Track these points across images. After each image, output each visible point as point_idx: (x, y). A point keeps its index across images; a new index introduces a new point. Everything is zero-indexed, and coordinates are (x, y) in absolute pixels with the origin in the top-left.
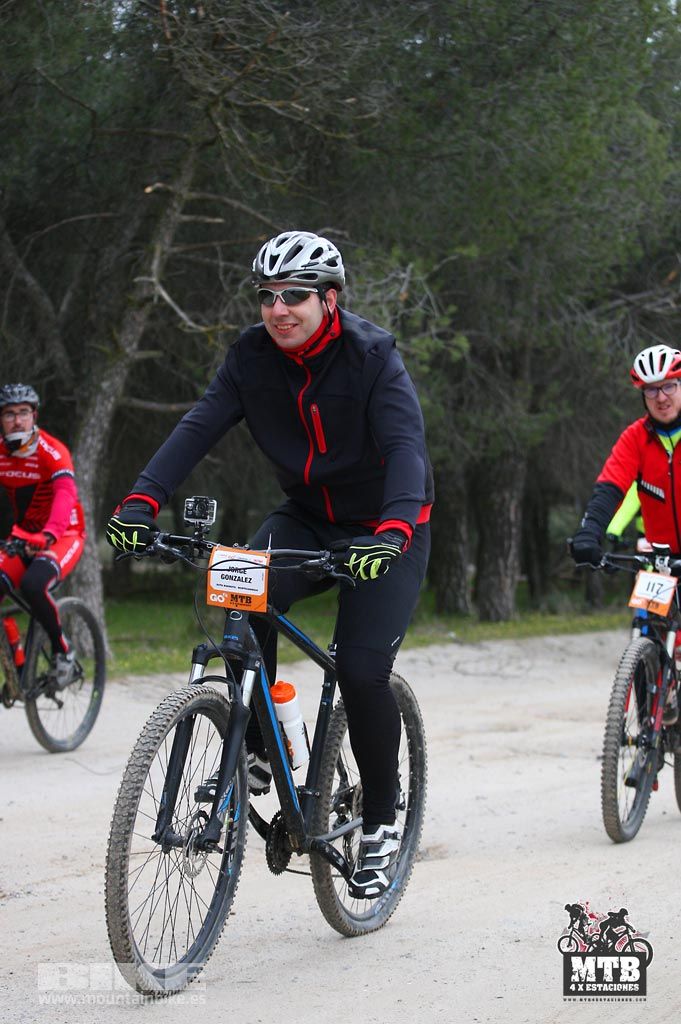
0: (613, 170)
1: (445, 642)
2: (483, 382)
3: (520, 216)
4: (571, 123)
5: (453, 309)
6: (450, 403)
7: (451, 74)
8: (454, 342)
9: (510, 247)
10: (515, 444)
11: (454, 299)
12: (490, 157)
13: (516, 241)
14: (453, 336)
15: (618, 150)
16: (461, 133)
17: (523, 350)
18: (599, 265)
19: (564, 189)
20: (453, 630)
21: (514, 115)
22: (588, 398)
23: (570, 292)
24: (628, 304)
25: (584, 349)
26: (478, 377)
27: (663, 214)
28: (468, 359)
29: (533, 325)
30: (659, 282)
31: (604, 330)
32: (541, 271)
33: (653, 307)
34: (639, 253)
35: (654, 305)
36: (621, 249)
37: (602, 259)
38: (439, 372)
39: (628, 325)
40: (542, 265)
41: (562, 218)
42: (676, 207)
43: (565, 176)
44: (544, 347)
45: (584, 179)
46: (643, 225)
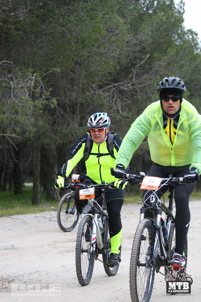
0: (108, 38)
1: (50, 210)
2: (62, 116)
3: (75, 55)
4: (93, 21)
5: (51, 89)
6: (51, 123)
7: (49, 4)
8: (51, 101)
9: (71, 66)
10: (74, 138)
11: (51, 86)
12: (63, 34)
13: (73, 65)
14: (51, 99)
15: (110, 31)
16: (52, 25)
17: (77, 103)
18: (103, 72)
19: (91, 45)
20: (53, 206)
21: (72, 18)
23: (93, 83)
24: (115, 87)
25: (99, 103)
26: (61, 114)
27: (126, 54)
28: (57, 107)
29: (80, 95)
30: (126, 79)
31: (106, 96)
32: (83, 75)
33: (124, 88)
34: (118, 68)
35: (124, 87)
36: (112, 66)
37: (105, 70)
38: (46, 112)
39: (115, 94)
40: (83, 73)
41: (90, 56)
42: (131, 51)
43: (91, 40)
44: (84, 103)
45: (98, 41)
46: (119, 58)
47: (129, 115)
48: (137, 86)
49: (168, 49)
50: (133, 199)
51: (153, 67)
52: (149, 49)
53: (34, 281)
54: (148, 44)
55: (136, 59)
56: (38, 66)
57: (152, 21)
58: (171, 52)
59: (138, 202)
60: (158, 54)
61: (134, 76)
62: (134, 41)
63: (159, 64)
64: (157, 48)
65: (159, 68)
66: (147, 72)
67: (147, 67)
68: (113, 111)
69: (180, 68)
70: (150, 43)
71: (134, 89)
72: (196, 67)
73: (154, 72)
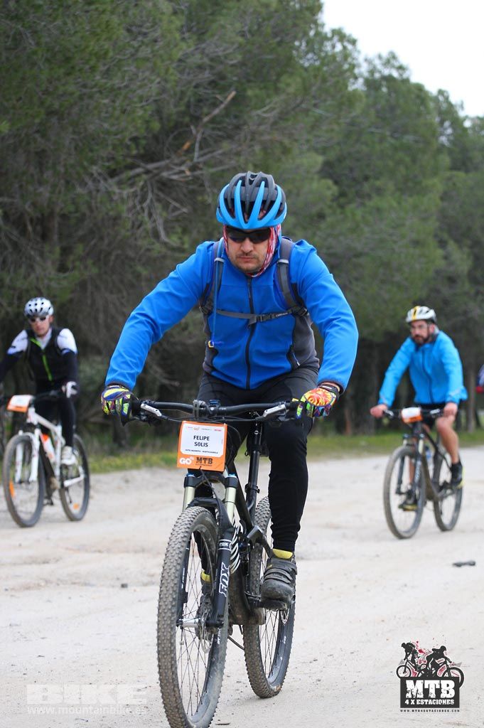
0: (132, 50)
2: (15, 245)
3: (46, 92)
4: (93, 7)
9: (37, 121)
12: (18, 39)
13: (43, 116)
15: (136, 31)
17: (52, 214)
18: (119, 136)
19: (87, 67)
22: (113, 258)
23: (93, 162)
24: (147, 172)
25: (107, 214)
26: (11, 240)
27: (178, 89)
28: (1, 224)
29: (60, 192)
30: (175, 152)
31: (125, 196)
32: (67, 142)
33: (170, 175)
34: (156, 126)
35: (170, 173)
36: (140, 121)
37: (122, 132)
39: (147, 191)
40: (67, 139)
41: (85, 94)
42: (190, 82)
43: (87, 56)
44: (70, 213)
45: (105, 58)
46: (160, 100)
47: (183, 244)
48: (204, 172)
49: (283, 78)
51: (245, 123)
52: (235, 79)
54: (232, 66)
55: (201, 104)
57: (242, 7)
58: (288, 85)
60: (257, 91)
61: (197, 145)
62: (197, 59)
63: (258, 115)
64: (254, 77)
65: (260, 124)
66: (230, 137)
67: (229, 124)
68: (144, 234)
69: (313, 127)
70: (239, 62)
71: (196, 180)
72: (352, 124)
73: (246, 137)
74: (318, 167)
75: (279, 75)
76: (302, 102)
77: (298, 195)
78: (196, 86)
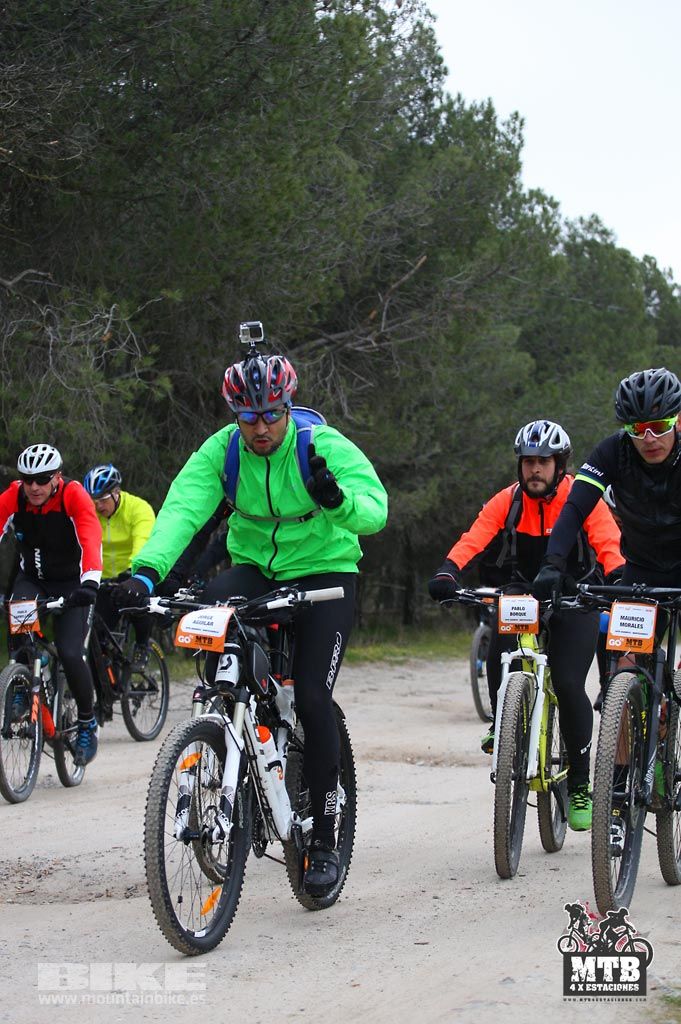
0: (314, 211)
2: (187, 422)
3: (222, 257)
4: (274, 165)
5: (155, 348)
6: (155, 443)
7: (154, 116)
8: (158, 382)
9: (212, 287)
11: (157, 339)
12: (192, 199)
13: (219, 283)
14: (156, 375)
15: (319, 191)
16: (163, 175)
18: (300, 304)
19: (266, 230)
21: (216, 157)
23: (272, 332)
24: (330, 343)
26: (181, 416)
27: (363, 254)
28: (171, 398)
30: (360, 322)
31: (306, 370)
33: (355, 346)
34: (341, 292)
35: (355, 343)
36: (322, 288)
37: (303, 299)
38: (143, 411)
39: (331, 364)
41: (263, 258)
42: (376, 246)
43: (267, 217)
45: (286, 220)
46: (344, 265)
47: (367, 422)
48: (392, 343)
49: (478, 243)
50: (378, 649)
51: (437, 291)
52: (425, 242)
53: (107, 874)
54: (423, 228)
55: (389, 270)
56: (122, 285)
57: (434, 166)
58: (484, 250)
59: (393, 659)
60: (449, 257)
61: (384, 313)
62: (385, 221)
63: (450, 282)
64: (447, 241)
65: (452, 292)
66: (420, 306)
67: (419, 292)
69: (510, 296)
70: (430, 225)
71: (383, 351)
72: (552, 292)
73: (437, 304)
74: (515, 340)
75: (473, 241)
76: (498, 269)
77: (493, 368)
78: (382, 252)
